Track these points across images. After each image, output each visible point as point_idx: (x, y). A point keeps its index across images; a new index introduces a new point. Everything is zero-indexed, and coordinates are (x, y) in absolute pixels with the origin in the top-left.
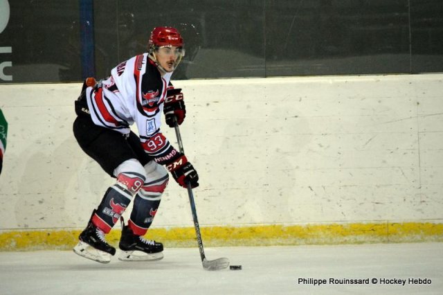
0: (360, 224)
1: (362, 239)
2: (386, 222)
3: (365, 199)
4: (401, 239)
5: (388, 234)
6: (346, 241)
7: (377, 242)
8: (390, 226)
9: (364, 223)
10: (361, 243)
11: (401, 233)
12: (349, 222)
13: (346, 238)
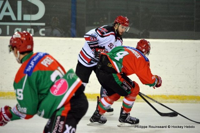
0: (173, 95)
1: (173, 101)
2: (182, 95)
3: (175, 86)
4: (188, 102)
5: (183, 99)
6: (167, 101)
7: (179, 102)
8: (184, 97)
9: (174, 95)
10: (172, 102)
11: (188, 99)
12: (169, 95)
13: (168, 100)
